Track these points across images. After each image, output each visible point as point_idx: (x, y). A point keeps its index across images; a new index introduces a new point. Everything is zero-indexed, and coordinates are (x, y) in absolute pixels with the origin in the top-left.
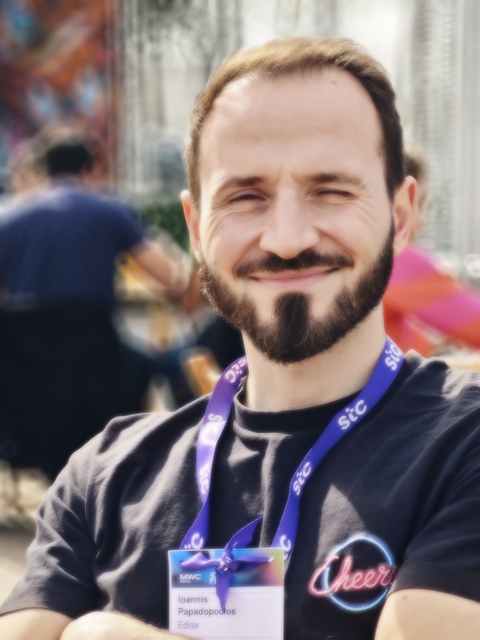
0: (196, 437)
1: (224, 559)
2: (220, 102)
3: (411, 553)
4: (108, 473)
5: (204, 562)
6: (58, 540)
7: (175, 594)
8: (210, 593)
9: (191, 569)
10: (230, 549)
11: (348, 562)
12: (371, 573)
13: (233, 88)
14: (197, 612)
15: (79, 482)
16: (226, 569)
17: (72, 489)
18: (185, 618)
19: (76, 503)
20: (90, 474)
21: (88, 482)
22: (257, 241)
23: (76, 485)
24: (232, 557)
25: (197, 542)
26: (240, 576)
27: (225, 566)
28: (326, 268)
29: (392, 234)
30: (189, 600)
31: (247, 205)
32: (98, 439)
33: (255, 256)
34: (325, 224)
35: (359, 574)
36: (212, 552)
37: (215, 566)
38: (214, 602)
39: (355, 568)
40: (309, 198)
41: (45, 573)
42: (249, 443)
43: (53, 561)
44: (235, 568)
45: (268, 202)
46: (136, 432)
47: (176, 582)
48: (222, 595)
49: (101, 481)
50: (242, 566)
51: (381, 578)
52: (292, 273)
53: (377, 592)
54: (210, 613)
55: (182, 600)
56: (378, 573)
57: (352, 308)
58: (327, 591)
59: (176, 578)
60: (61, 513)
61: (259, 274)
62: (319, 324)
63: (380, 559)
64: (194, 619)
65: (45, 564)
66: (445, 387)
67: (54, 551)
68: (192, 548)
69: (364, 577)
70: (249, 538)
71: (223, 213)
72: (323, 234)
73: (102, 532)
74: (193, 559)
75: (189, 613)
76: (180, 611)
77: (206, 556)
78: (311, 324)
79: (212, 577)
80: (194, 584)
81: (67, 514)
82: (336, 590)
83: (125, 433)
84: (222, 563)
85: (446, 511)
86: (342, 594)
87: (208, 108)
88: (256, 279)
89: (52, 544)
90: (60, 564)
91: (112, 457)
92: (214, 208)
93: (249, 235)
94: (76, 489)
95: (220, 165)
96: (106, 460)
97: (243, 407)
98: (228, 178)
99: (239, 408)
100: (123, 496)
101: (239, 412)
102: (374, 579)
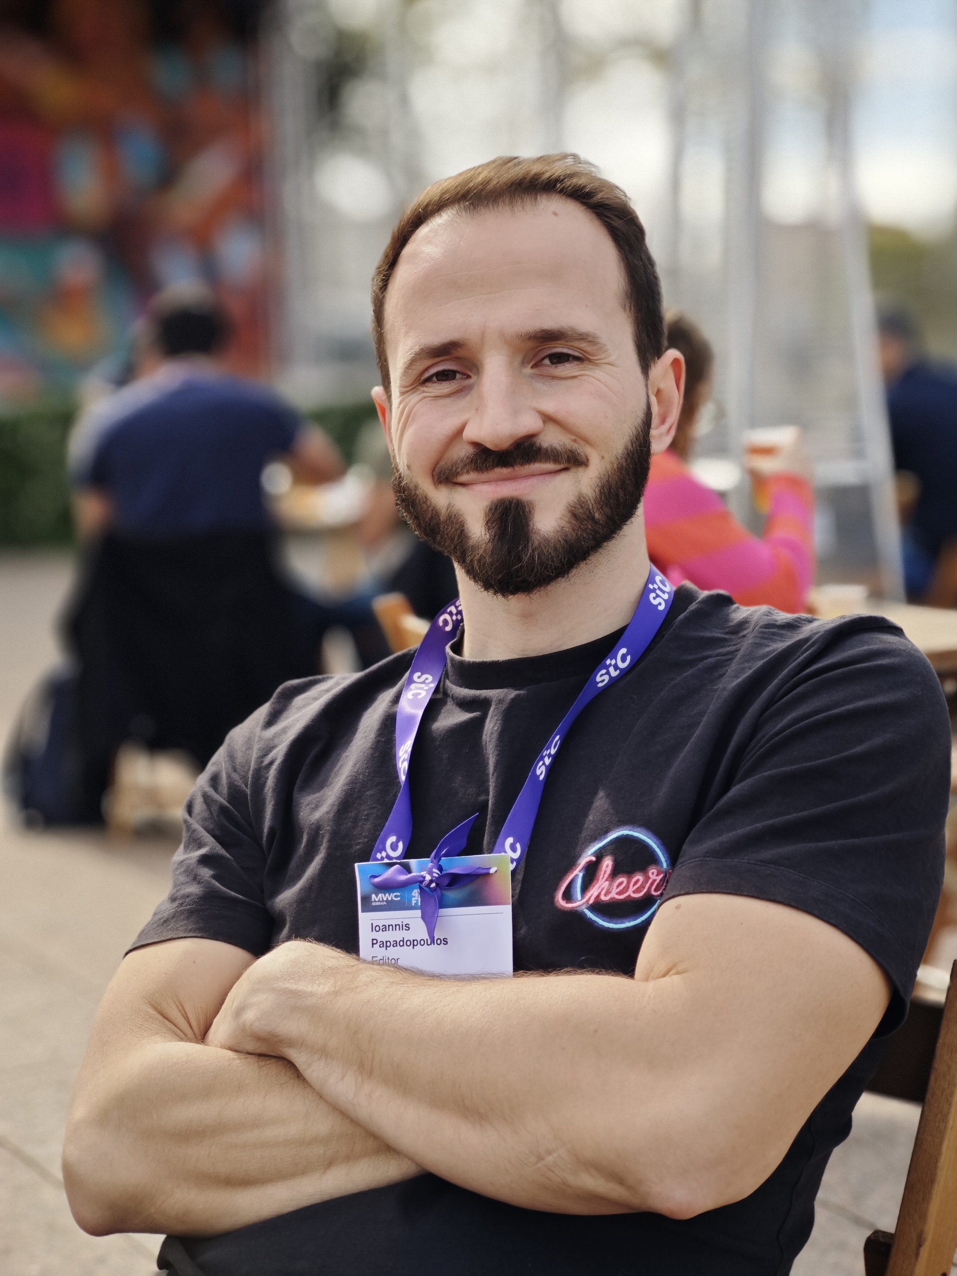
1: (431, 873)
3: (692, 851)
4: (279, 753)
5: (403, 877)
6: (210, 845)
7: (365, 920)
8: (414, 918)
9: (386, 887)
10: (438, 857)
11: (608, 863)
12: (639, 877)
14: (396, 944)
15: (238, 767)
16: (433, 885)
17: (229, 777)
18: (379, 952)
19: (235, 794)
20: (254, 755)
21: (252, 767)
22: (460, 431)
23: (235, 771)
24: (440, 869)
25: (394, 847)
26: (452, 895)
27: (431, 881)
28: (551, 466)
29: (647, 422)
30: (385, 928)
31: (445, 387)
32: (263, 711)
33: (462, 451)
34: (550, 405)
35: (623, 879)
36: (413, 863)
37: (420, 881)
38: (419, 930)
39: (615, 874)
40: (528, 370)
41: (195, 890)
42: (465, 704)
43: (206, 873)
44: (446, 881)
45: (474, 379)
47: (369, 907)
48: (430, 921)
49: (271, 763)
50: (455, 880)
51: (652, 884)
52: (504, 472)
53: (646, 903)
54: (413, 943)
55: (374, 928)
56: (647, 878)
57: (593, 518)
58: (580, 902)
59: (366, 899)
60: (215, 808)
61: (464, 478)
62: (547, 540)
63: (654, 860)
64: (392, 953)
65: (196, 879)
67: (205, 860)
68: (388, 857)
69: (629, 883)
71: (414, 398)
72: (548, 418)
73: (272, 830)
74: (389, 873)
75: (385, 945)
76: (374, 942)
77: (407, 869)
78: (536, 539)
79: (415, 896)
80: (390, 906)
81: (223, 809)
82: (591, 902)
83: (299, 700)
84: (428, 878)
85: (734, 791)
86: (598, 907)
88: (463, 485)
89: (203, 851)
90: (214, 877)
91: (284, 731)
92: (402, 393)
93: (449, 424)
94: (235, 776)
95: (407, 333)
96: (277, 735)
97: (457, 657)
98: (417, 349)
99: (452, 659)
100: (298, 782)
101: (453, 665)
102: (642, 886)
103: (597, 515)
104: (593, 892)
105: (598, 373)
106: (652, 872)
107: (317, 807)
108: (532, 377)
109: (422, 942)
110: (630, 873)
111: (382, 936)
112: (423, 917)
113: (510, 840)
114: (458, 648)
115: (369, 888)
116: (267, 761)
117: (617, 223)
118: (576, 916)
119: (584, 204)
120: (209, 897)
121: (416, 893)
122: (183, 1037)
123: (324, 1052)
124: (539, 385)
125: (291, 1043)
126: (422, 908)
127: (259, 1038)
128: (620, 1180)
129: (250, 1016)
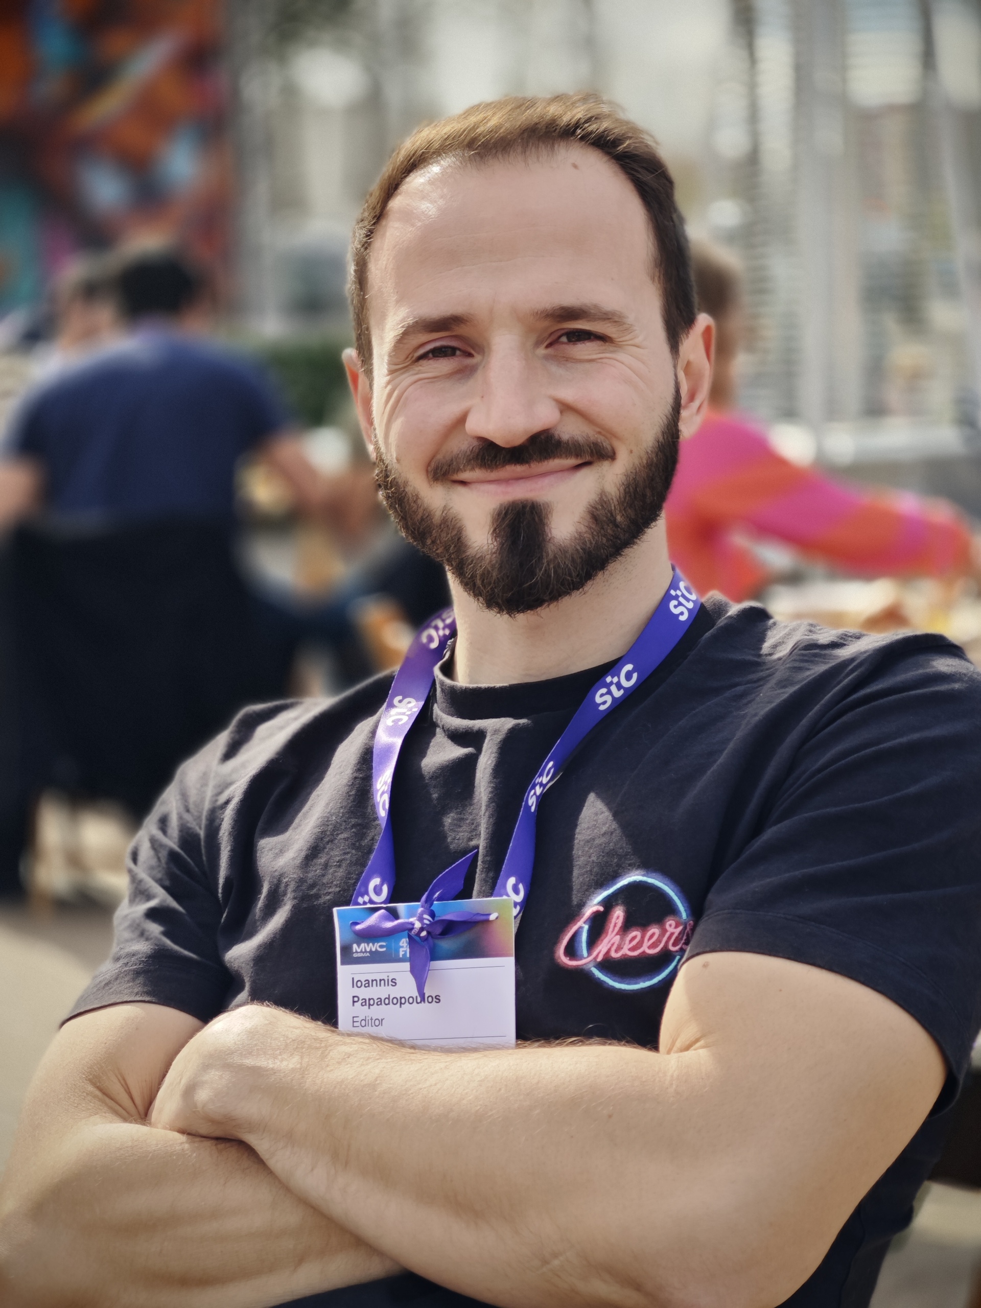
0: (373, 733)
1: (421, 919)
2: (396, 203)
3: (716, 899)
4: (237, 790)
5: (389, 925)
6: (161, 897)
7: (345, 973)
8: (401, 971)
9: (369, 935)
10: (429, 901)
11: (618, 914)
12: (654, 930)
13: (417, 180)
14: (380, 1002)
15: (191, 806)
16: (424, 934)
17: (180, 818)
18: (362, 1012)
19: (188, 839)
20: (209, 792)
21: (207, 806)
22: (462, 420)
23: (188, 811)
24: (432, 914)
25: (378, 891)
26: (446, 944)
27: (422, 929)
28: (572, 461)
29: (677, 407)
30: (368, 984)
31: (443, 366)
32: (222, 739)
33: (460, 445)
34: (568, 394)
35: (636, 933)
36: (401, 907)
37: (409, 928)
38: (407, 985)
39: (627, 926)
40: (542, 351)
41: (142, 947)
42: (457, 737)
43: (155, 929)
44: (438, 930)
45: (477, 358)
46: (281, 728)
47: (349, 958)
48: (420, 975)
49: (227, 802)
50: (449, 928)
51: (669, 938)
52: (518, 469)
53: (664, 958)
54: (401, 1001)
55: (355, 983)
56: (664, 931)
57: (613, 522)
58: (587, 960)
59: (346, 949)
60: (164, 854)
61: (465, 475)
62: (563, 550)
63: (670, 909)
64: (376, 1012)
65: (142, 934)
66: (766, 647)
67: (153, 914)
68: (371, 902)
69: (643, 937)
70: (460, 885)
71: (407, 379)
72: (565, 408)
73: (227, 879)
74: (373, 920)
75: (368, 1003)
76: (355, 999)
77: (394, 914)
78: (551, 549)
79: (404, 945)
80: (375, 958)
81: (172, 855)
82: (600, 959)
83: (262, 730)
84: (418, 925)
85: (769, 834)
86: (608, 965)
87: (379, 215)
88: (463, 483)
89: (152, 903)
90: (165, 934)
91: (244, 765)
92: (391, 372)
93: (450, 410)
94: (187, 817)
95: (398, 302)
96: (235, 770)
97: (448, 682)
98: (410, 321)
99: (442, 684)
100: (260, 824)
101: (443, 690)
102: (659, 941)
103: (619, 518)
104: (602, 949)
105: (621, 356)
106: (671, 925)
107: (282, 852)
108: (546, 358)
109: (410, 1000)
110: (643, 925)
111: (364, 993)
112: (412, 971)
113: (512, 881)
114: (449, 669)
115: (350, 936)
116: (222, 799)
117: (648, 178)
118: (582, 975)
119: (608, 153)
120: (159, 956)
121: (404, 943)
122: (126, 1117)
123: (289, 1138)
124: (554, 368)
125: (252, 1127)
126: (412, 960)
127: (213, 1121)
128: (638, 1287)
129: (203, 1095)
